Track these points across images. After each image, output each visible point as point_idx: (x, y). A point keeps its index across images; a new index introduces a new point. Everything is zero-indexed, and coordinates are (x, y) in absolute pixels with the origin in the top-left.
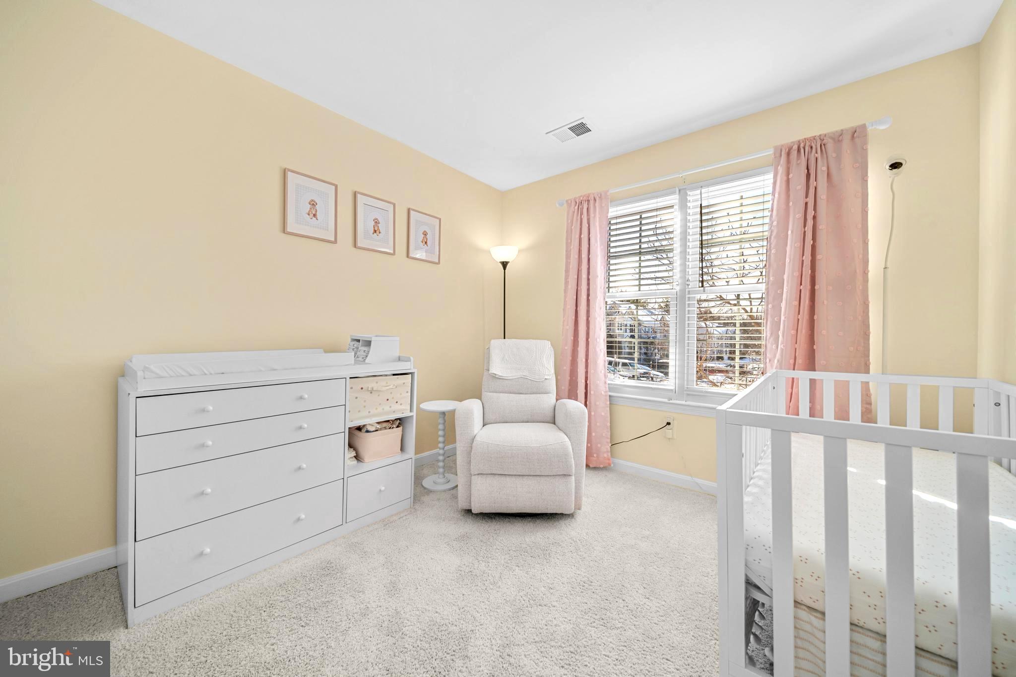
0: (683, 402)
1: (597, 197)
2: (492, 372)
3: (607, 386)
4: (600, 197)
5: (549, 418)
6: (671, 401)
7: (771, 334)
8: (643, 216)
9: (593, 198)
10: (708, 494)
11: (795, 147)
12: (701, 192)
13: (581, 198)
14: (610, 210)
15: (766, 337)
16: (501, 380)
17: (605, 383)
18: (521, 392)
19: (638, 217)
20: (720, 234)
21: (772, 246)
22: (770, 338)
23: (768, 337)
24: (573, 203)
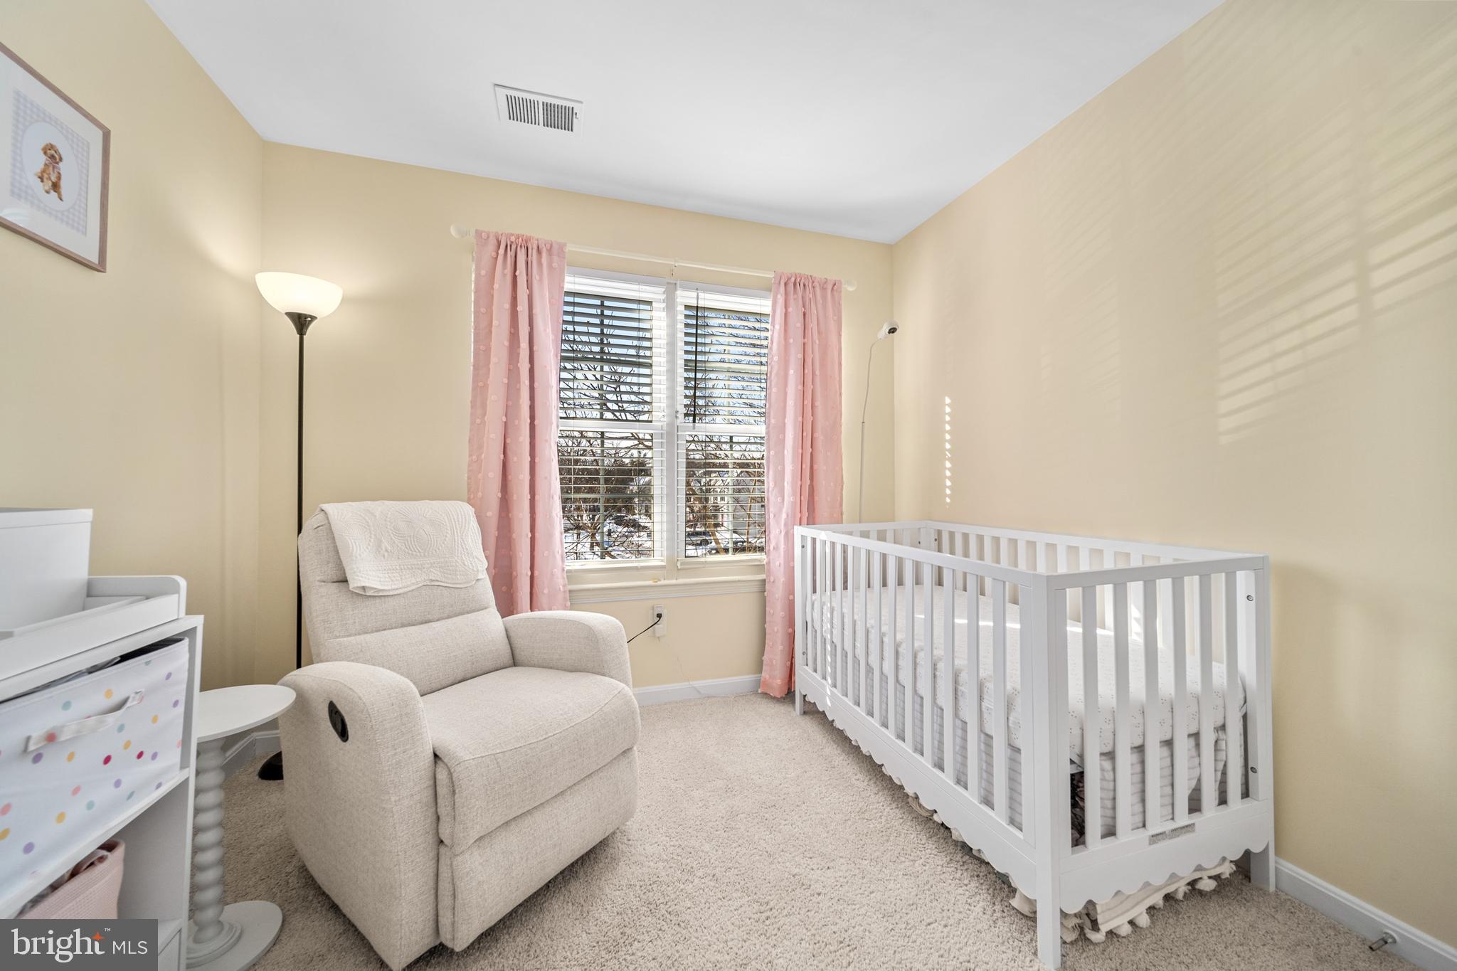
0: (674, 582)
1: (544, 249)
2: (356, 585)
3: (565, 576)
4: (550, 251)
5: (506, 657)
6: (659, 583)
7: (775, 485)
8: (607, 303)
9: (535, 247)
10: (708, 697)
11: (793, 279)
12: (698, 296)
13: (513, 239)
14: (568, 278)
15: (768, 489)
16: (378, 600)
17: (563, 570)
18: (430, 617)
19: (598, 302)
20: (711, 358)
21: (773, 384)
22: (773, 490)
23: (770, 489)
24: (493, 242)
